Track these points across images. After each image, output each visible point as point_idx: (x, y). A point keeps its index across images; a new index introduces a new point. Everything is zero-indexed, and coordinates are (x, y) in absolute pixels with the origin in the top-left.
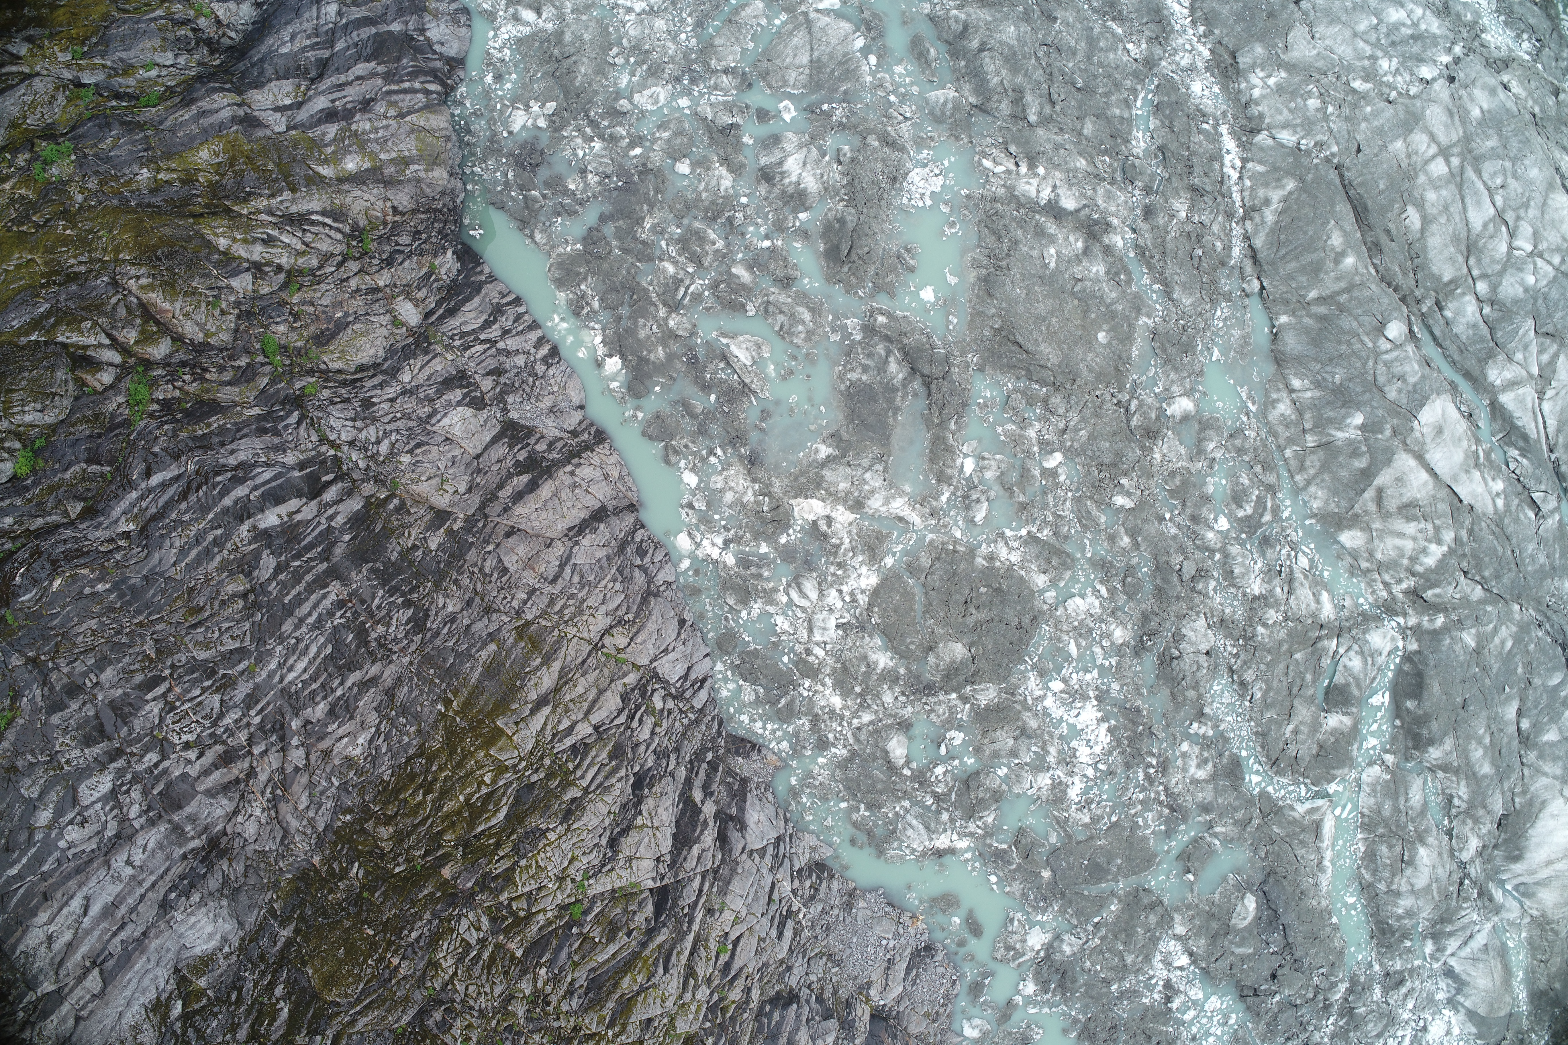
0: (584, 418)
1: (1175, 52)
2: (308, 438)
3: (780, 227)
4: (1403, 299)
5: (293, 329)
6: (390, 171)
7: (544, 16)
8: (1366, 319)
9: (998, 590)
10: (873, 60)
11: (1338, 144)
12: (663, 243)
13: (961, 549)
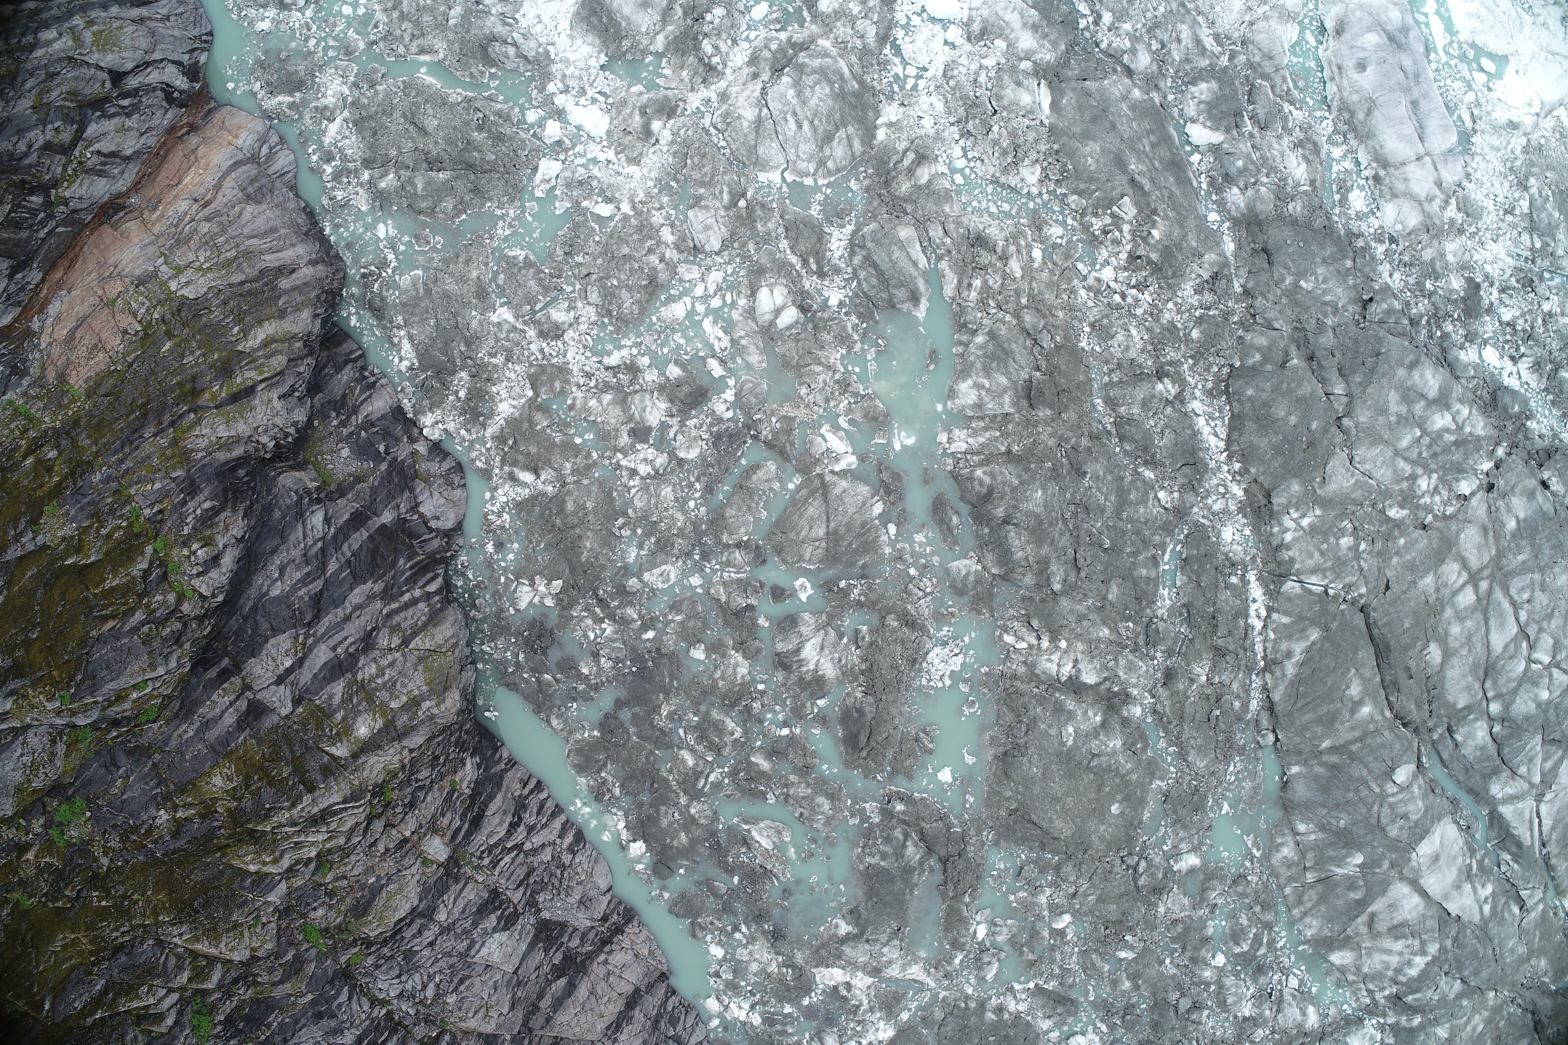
0: (613, 897)
1: (1208, 493)
2: (361, 1009)
3: (798, 713)
4: (1416, 731)
5: (331, 907)
6: (402, 720)
7: (543, 478)
8: (1376, 766)
9: (1006, 1037)
10: (892, 529)
11: (1366, 584)
12: (681, 731)
13: (973, 1005)
